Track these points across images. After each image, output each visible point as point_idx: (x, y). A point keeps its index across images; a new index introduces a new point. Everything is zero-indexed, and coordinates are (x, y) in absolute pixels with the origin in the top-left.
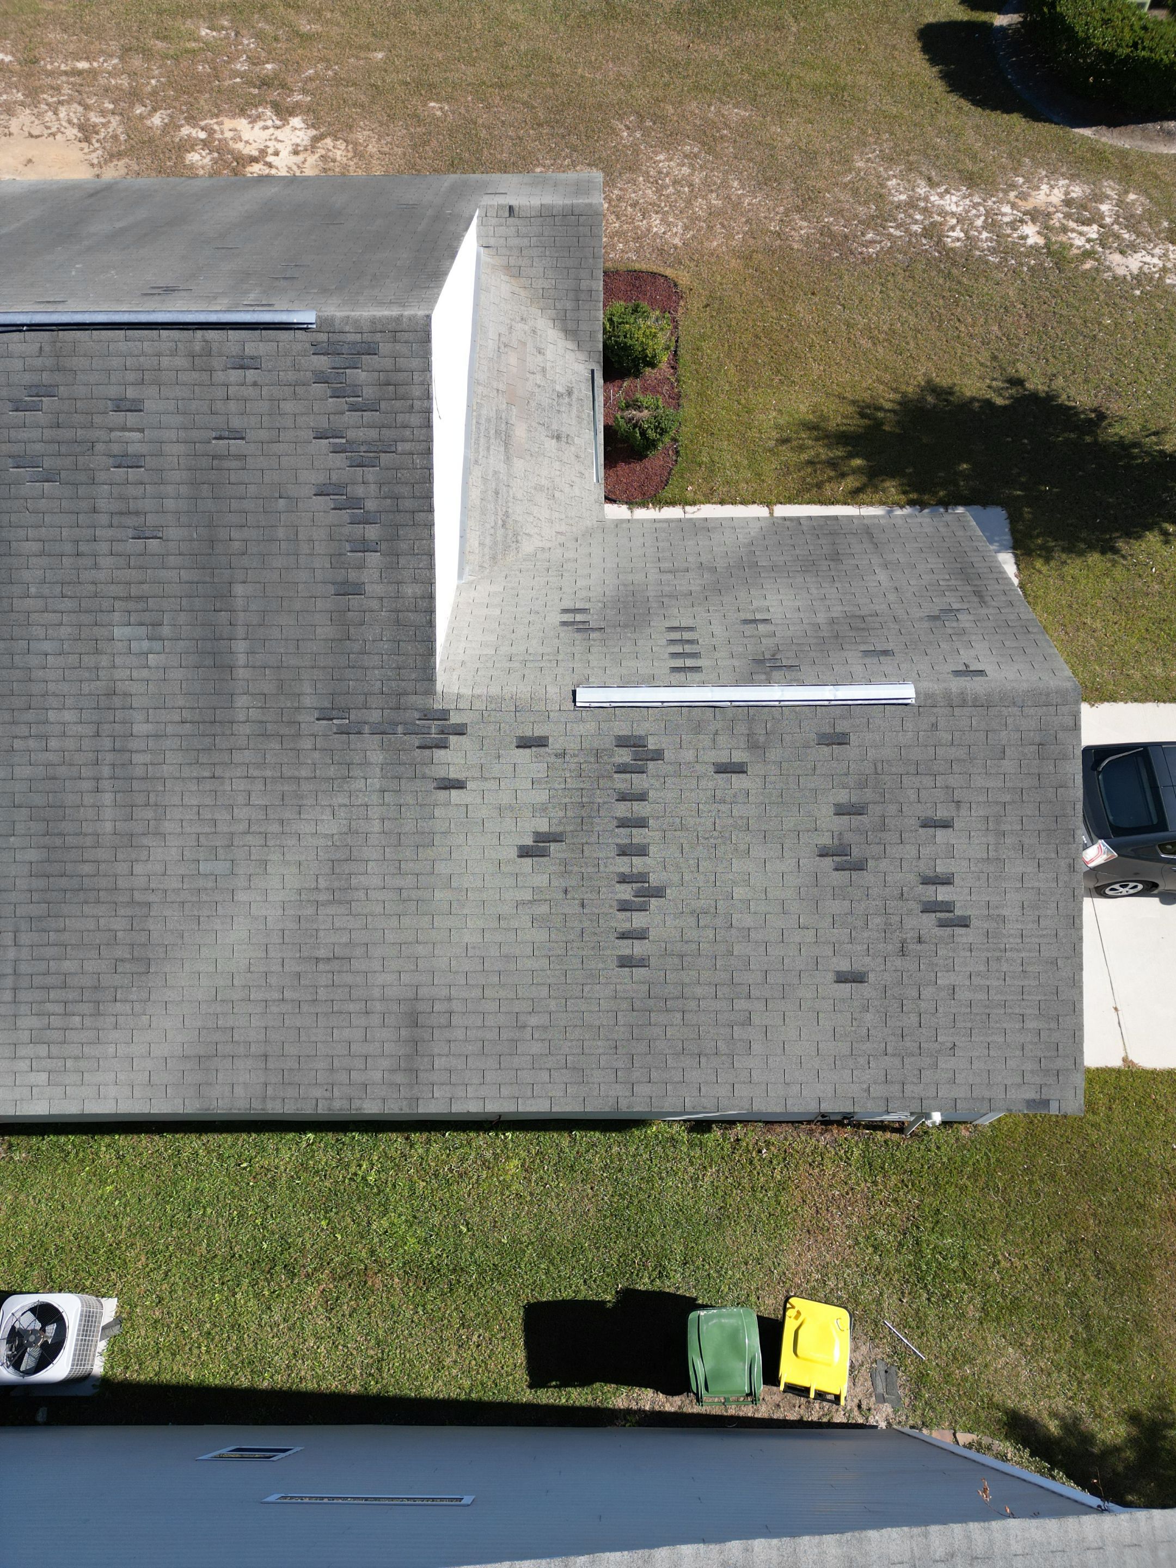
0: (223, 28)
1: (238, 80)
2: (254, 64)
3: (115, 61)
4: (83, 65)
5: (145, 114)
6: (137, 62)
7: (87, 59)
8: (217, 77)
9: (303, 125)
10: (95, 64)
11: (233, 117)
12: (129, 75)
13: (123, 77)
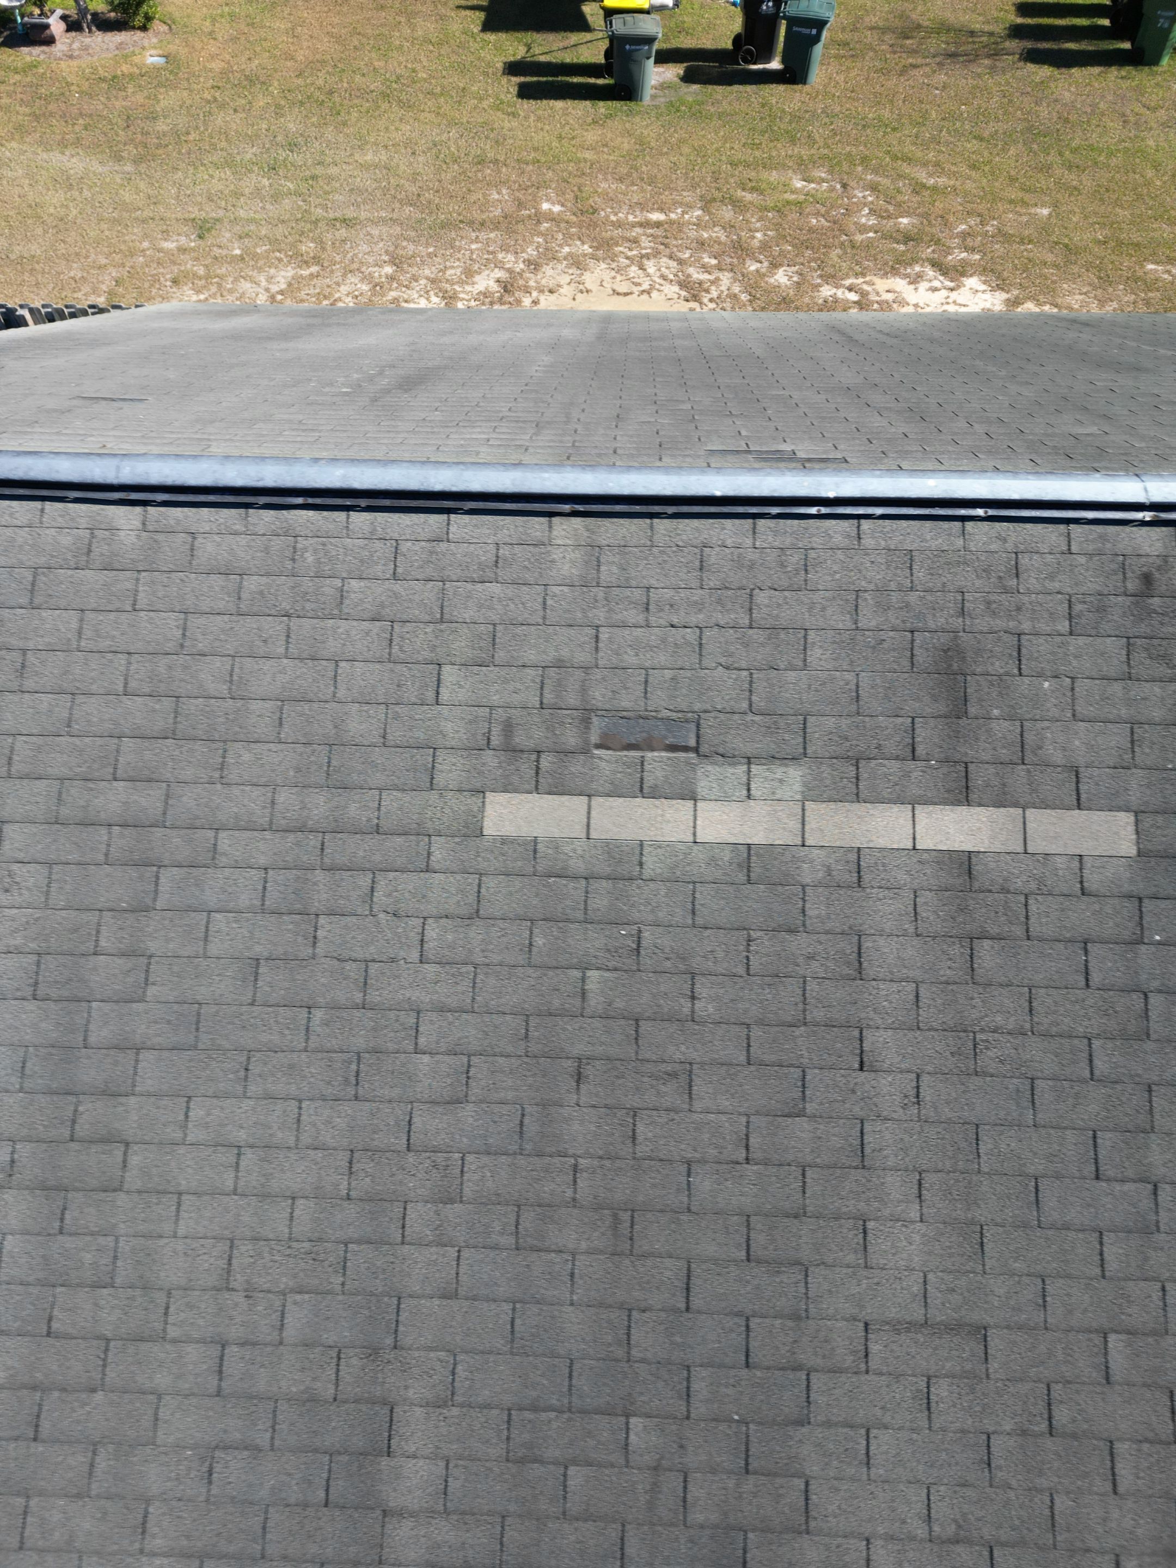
0: (823, 180)
1: (871, 235)
2: (882, 217)
3: (699, 213)
4: (656, 216)
5: (764, 270)
6: (727, 213)
7: (661, 210)
8: (843, 231)
9: (984, 287)
10: (673, 216)
11: (885, 276)
12: (724, 228)
13: (716, 229)
